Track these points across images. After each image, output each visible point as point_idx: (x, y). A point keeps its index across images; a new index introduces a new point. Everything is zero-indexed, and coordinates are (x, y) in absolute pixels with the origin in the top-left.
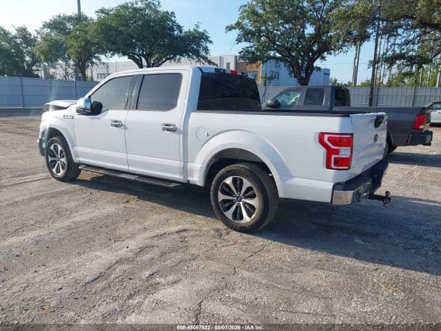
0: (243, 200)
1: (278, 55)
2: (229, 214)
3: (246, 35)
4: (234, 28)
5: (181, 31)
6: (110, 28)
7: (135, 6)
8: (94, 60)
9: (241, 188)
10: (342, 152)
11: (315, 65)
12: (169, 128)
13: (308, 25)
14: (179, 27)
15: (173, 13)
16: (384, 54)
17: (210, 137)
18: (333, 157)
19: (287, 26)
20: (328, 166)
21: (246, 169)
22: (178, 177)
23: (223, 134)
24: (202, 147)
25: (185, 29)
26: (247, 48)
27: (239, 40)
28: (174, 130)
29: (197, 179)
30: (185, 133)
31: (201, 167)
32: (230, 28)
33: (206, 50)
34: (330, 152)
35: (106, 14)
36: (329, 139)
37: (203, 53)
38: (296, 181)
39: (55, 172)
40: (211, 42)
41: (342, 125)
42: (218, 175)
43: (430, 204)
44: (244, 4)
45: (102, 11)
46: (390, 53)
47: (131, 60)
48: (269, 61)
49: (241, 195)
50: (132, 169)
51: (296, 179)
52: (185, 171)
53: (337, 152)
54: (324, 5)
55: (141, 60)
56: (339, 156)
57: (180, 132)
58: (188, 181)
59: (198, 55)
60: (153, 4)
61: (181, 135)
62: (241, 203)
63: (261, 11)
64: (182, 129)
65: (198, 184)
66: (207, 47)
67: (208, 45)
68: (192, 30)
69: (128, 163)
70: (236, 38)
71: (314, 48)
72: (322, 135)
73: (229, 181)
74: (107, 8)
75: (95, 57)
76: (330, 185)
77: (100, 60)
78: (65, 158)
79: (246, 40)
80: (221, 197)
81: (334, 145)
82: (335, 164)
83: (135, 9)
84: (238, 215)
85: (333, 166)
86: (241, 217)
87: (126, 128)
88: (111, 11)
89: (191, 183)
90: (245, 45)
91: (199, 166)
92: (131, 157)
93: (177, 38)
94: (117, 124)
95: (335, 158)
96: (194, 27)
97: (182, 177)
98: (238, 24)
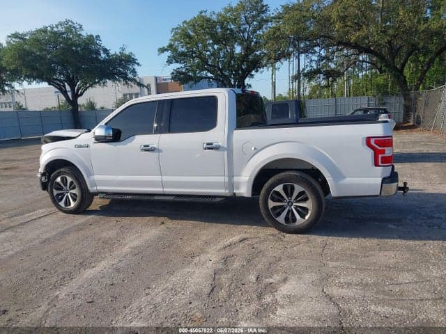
0: (294, 204)
1: (209, 75)
2: (281, 219)
3: (177, 57)
4: (166, 50)
5: (108, 54)
6: (29, 53)
7: (55, 29)
8: (6, 88)
9: (292, 194)
10: (386, 152)
11: (246, 83)
12: (210, 147)
13: (236, 46)
14: (106, 51)
15: (98, 37)
16: (304, 69)
17: (257, 151)
18: (380, 156)
19: (216, 47)
20: (376, 164)
21: (297, 176)
22: (223, 191)
23: (270, 147)
24: (249, 160)
25: (112, 52)
26: (178, 69)
27: (169, 62)
28: (217, 148)
29: (244, 190)
30: (229, 149)
31: (249, 179)
32: (162, 50)
33: (134, 71)
34: (376, 153)
35: (20, 38)
36: (376, 142)
37: (130, 76)
38: (348, 180)
39: (63, 206)
40: (138, 64)
41: (385, 130)
42: (267, 185)
43: (414, 192)
44: (175, 27)
45: (16, 36)
46: (308, 69)
47: (52, 86)
48: (201, 81)
49: (292, 201)
50: (168, 190)
51: (348, 179)
52: (231, 185)
53: (383, 152)
54: (250, 27)
55: (64, 86)
56: (386, 155)
57: (224, 149)
58: (235, 194)
59: (126, 78)
60: (74, 27)
61: (226, 153)
62: (293, 207)
63: (192, 34)
64: (226, 146)
65: (246, 195)
66: (134, 69)
67: (136, 67)
68: (118, 53)
69: (163, 184)
70: (166, 60)
71: (244, 67)
72: (368, 140)
73: (279, 188)
74: (21, 33)
75: (7, 85)
76: (379, 181)
77: (13, 88)
78: (77, 188)
79: (177, 62)
80: (271, 204)
81: (380, 146)
82: (382, 162)
83: (56, 33)
84: (290, 218)
85: (380, 164)
86: (294, 220)
87: (159, 151)
88: (26, 35)
89: (237, 195)
90: (176, 66)
91: (247, 178)
92: (166, 178)
93: (104, 61)
94: (147, 149)
95: (382, 158)
96: (120, 50)
97: (227, 191)
98: (171, 46)
